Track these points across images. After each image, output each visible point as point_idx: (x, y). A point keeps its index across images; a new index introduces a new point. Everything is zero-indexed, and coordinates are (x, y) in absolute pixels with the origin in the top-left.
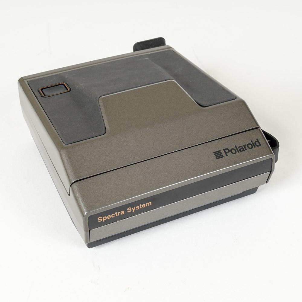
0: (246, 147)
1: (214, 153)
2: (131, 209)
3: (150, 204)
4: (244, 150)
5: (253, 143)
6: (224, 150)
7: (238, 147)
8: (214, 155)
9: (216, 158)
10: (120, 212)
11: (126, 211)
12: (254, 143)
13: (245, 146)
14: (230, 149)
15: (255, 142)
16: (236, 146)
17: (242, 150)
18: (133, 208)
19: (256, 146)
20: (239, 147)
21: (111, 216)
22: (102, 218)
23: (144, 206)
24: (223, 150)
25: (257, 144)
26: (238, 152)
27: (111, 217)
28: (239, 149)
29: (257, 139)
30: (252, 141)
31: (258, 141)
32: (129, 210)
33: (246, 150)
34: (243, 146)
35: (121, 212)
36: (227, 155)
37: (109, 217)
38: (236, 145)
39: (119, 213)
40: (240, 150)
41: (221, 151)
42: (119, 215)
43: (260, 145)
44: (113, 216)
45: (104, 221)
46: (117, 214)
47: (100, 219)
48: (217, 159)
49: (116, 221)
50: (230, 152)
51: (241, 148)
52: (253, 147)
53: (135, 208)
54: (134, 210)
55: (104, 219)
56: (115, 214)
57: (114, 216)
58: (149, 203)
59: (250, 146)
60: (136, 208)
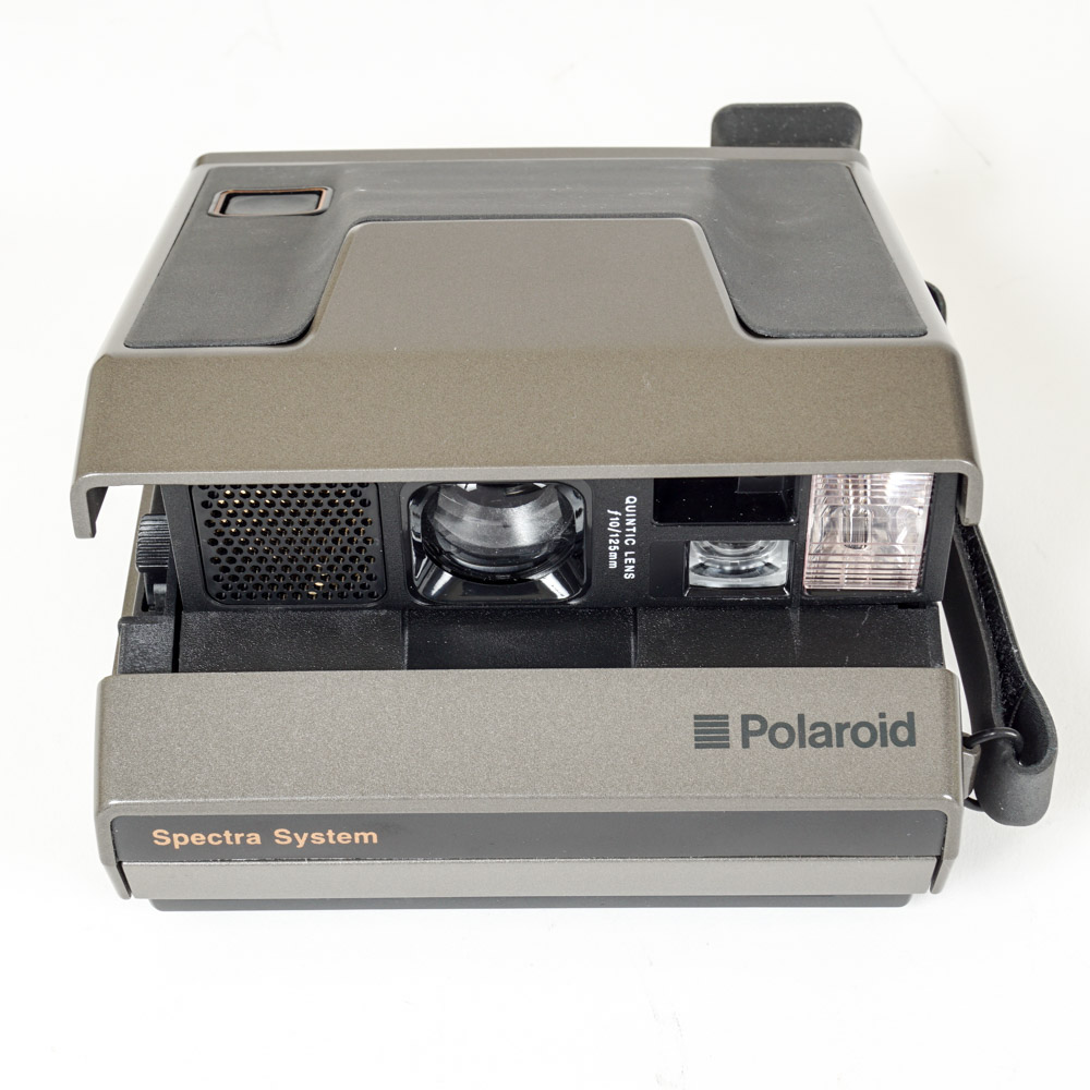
0: (847, 733)
1: (696, 717)
2: (292, 836)
3: (370, 838)
4: (828, 743)
5: (883, 725)
6: (745, 719)
7: (808, 725)
8: (693, 728)
9: (693, 743)
10: (242, 835)
11: (268, 837)
12: (889, 727)
13: (841, 727)
14: (770, 724)
15: (897, 725)
16: (801, 718)
17: (821, 739)
18: (296, 835)
19: (890, 743)
20: (814, 727)
21: (206, 836)
22: (171, 836)
23: (344, 838)
24: (743, 716)
25: (902, 734)
26: (802, 745)
27: (207, 840)
28: (808, 734)
29: (911, 715)
30: (882, 715)
31: (910, 723)
32: (282, 836)
33: (840, 744)
34: (833, 727)
35: (249, 835)
36: (746, 744)
37: (197, 839)
38: (806, 713)
39: (238, 837)
40: (814, 736)
41: (730, 720)
42: (238, 842)
43: (911, 741)
44: (215, 839)
45: (177, 847)
46: (233, 839)
47: (160, 836)
48: (697, 746)
49: (230, 861)
50: (766, 736)
51: (821, 729)
52: (879, 741)
53: (306, 835)
54: (301, 843)
55: (179, 840)
56: (222, 833)
57: (220, 842)
58: (366, 835)
59: (864, 734)
60: (309, 836)
